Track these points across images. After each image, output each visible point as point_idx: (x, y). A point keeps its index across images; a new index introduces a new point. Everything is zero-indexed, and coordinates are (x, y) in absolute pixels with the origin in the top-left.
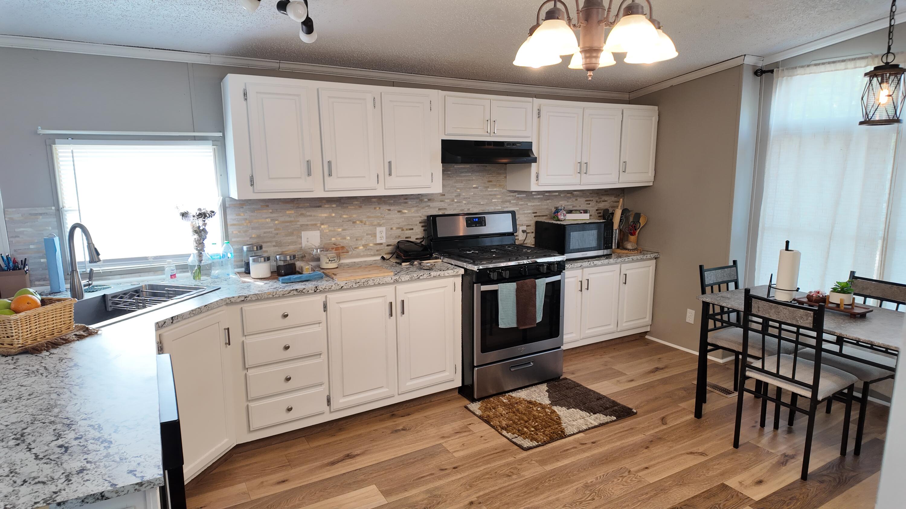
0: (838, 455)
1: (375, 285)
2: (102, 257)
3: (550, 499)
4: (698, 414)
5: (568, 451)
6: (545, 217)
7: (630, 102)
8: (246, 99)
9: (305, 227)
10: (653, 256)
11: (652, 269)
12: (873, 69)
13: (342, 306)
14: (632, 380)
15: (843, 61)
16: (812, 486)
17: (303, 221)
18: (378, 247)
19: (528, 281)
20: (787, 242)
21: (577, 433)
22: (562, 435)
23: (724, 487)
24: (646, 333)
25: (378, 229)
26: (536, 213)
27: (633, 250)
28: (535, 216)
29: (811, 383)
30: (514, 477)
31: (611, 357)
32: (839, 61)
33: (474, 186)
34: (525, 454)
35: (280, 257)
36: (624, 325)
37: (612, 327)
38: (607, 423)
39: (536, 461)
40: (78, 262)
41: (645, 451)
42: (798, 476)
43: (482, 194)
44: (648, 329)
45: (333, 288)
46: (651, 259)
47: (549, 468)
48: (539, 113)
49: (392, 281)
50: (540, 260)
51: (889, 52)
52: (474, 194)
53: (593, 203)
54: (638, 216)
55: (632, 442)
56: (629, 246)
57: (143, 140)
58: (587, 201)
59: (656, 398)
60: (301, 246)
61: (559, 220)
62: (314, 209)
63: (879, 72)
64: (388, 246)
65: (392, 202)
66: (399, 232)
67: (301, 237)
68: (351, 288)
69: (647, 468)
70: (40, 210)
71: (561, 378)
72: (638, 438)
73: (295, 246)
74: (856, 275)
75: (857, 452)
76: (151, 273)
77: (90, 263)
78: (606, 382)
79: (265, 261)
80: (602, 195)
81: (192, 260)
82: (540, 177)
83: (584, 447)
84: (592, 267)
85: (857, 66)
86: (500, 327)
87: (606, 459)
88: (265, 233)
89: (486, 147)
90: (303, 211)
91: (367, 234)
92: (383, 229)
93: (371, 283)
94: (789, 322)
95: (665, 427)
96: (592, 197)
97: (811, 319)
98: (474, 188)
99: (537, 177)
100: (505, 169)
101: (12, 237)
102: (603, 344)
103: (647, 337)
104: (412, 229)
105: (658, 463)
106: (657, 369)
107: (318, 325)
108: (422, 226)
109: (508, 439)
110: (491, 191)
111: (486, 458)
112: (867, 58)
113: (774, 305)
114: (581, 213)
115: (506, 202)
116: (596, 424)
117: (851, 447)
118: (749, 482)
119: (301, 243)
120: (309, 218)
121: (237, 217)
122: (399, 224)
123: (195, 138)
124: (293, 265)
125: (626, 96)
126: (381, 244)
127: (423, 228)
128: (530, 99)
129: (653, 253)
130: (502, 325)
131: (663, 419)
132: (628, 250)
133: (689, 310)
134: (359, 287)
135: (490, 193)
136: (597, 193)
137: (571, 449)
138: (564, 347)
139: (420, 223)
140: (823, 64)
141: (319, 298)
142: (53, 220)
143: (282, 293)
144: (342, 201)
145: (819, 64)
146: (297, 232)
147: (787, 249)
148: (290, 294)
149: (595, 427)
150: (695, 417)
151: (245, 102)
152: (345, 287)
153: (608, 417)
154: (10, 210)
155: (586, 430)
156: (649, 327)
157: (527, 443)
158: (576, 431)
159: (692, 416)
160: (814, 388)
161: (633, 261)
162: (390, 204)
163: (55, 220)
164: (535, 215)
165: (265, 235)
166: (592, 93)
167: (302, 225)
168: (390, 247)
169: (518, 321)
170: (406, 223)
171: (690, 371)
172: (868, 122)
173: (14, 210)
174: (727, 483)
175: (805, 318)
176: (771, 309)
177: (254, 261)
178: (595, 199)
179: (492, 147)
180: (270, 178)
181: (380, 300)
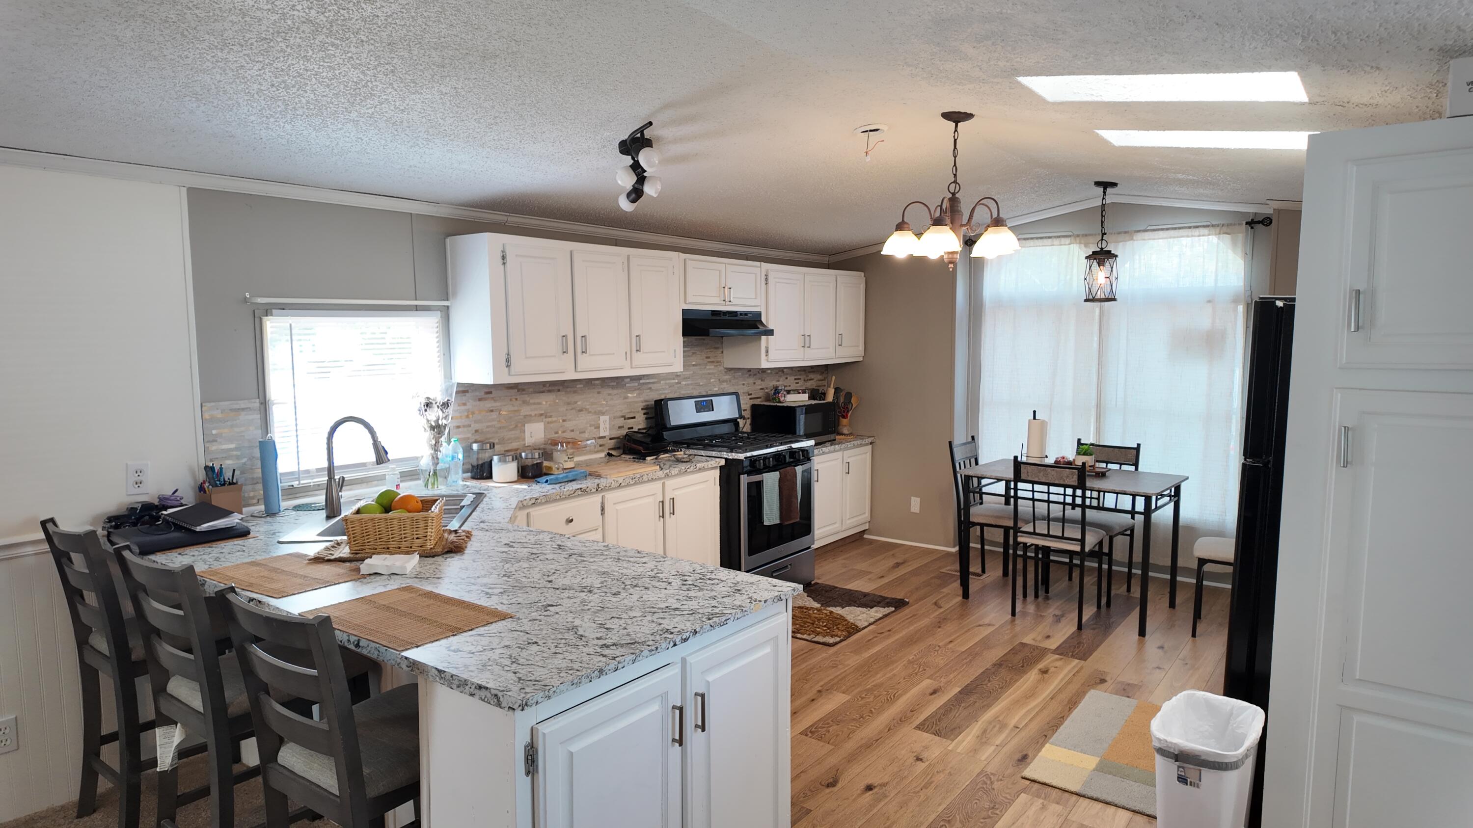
0: (1095, 609)
1: (649, 481)
2: (390, 456)
3: (887, 676)
4: (966, 595)
5: (872, 641)
6: (759, 400)
7: (829, 266)
8: (504, 264)
9: (528, 419)
10: (870, 440)
11: (868, 456)
12: (1091, 253)
13: (619, 507)
14: (882, 577)
15: (1050, 237)
16: (1087, 634)
17: (525, 410)
18: (601, 442)
19: (788, 468)
20: (1035, 412)
21: (869, 626)
22: (857, 630)
23: (1024, 645)
24: (864, 532)
25: (602, 418)
26: (751, 394)
27: (850, 434)
28: (751, 399)
29: (1079, 537)
30: (840, 666)
31: (844, 559)
32: (1046, 238)
33: (694, 363)
34: (833, 650)
35: (526, 455)
36: (848, 522)
37: (837, 526)
38: (889, 614)
39: (851, 652)
40: (281, 474)
41: (939, 630)
42: (1074, 628)
43: (701, 372)
44: (866, 527)
45: (612, 486)
46: (867, 445)
47: (866, 655)
48: (766, 279)
49: (663, 476)
50: (795, 446)
51: (1102, 240)
52: (694, 373)
53: (801, 382)
54: (849, 396)
55: (923, 626)
56: (845, 431)
57: (366, 310)
58: (795, 379)
59: (917, 589)
60: (523, 443)
61: (780, 402)
62: (538, 395)
63: (1097, 256)
64: (611, 439)
65: (615, 384)
66: (621, 422)
67: (524, 432)
68: (628, 485)
69: (951, 642)
70: (242, 404)
71: (813, 583)
72: (925, 622)
73: (518, 443)
74: (1082, 442)
75: (1108, 604)
76: (364, 485)
77: (378, 464)
78: (858, 582)
79: (513, 460)
80: (809, 372)
81: (426, 462)
82: (770, 352)
83: (883, 635)
84: (821, 455)
85: (1062, 243)
86: (765, 524)
87: (911, 641)
88: (488, 427)
89: (723, 318)
90: (527, 398)
91: (591, 426)
92: (606, 418)
93: (645, 478)
94: (1057, 482)
95: (941, 610)
96: (800, 375)
97: (1076, 477)
98: (694, 365)
99: (767, 352)
100: (722, 343)
101: (209, 442)
102: (829, 546)
103: (865, 536)
104: (634, 418)
105: (958, 636)
106: (898, 565)
107: (594, 532)
108: (644, 414)
109: (807, 640)
110: (710, 369)
111: (800, 658)
112: (1070, 236)
113: (1043, 468)
114: (799, 393)
115: (724, 381)
116: (881, 616)
117: (1104, 601)
118: (1039, 638)
119: (524, 439)
120: (534, 407)
121: (459, 408)
122: (621, 411)
123: (417, 308)
124: (539, 465)
125: (826, 259)
126: (605, 437)
127: (645, 416)
128: (758, 264)
129: (869, 437)
130: (766, 523)
131: (936, 604)
132: (845, 435)
133: (913, 498)
134: (635, 484)
135: (708, 371)
136: (805, 371)
137: (873, 638)
138: (814, 546)
139: (642, 409)
140: (1032, 239)
141: (596, 499)
142: (256, 417)
143: (568, 493)
144: (566, 384)
145: (1027, 239)
146: (520, 426)
147: (1034, 418)
148: (576, 494)
149: (880, 619)
150: (963, 598)
151: (502, 267)
152: (623, 484)
153: (886, 609)
154: (208, 405)
155: (874, 622)
156: (867, 524)
157: (831, 640)
158: (866, 624)
159: (961, 598)
160: (1082, 541)
161: (855, 447)
162: (613, 387)
163: (259, 416)
164: (750, 397)
165: (488, 430)
166: (805, 256)
167: (525, 416)
168: (613, 441)
169: (782, 516)
170: (629, 411)
171: (931, 561)
172: (1091, 299)
173: (213, 404)
174: (1024, 641)
175: (1071, 476)
176: (1040, 472)
177: (500, 460)
178: (802, 377)
179: (727, 317)
180: (526, 358)
181: (651, 499)
